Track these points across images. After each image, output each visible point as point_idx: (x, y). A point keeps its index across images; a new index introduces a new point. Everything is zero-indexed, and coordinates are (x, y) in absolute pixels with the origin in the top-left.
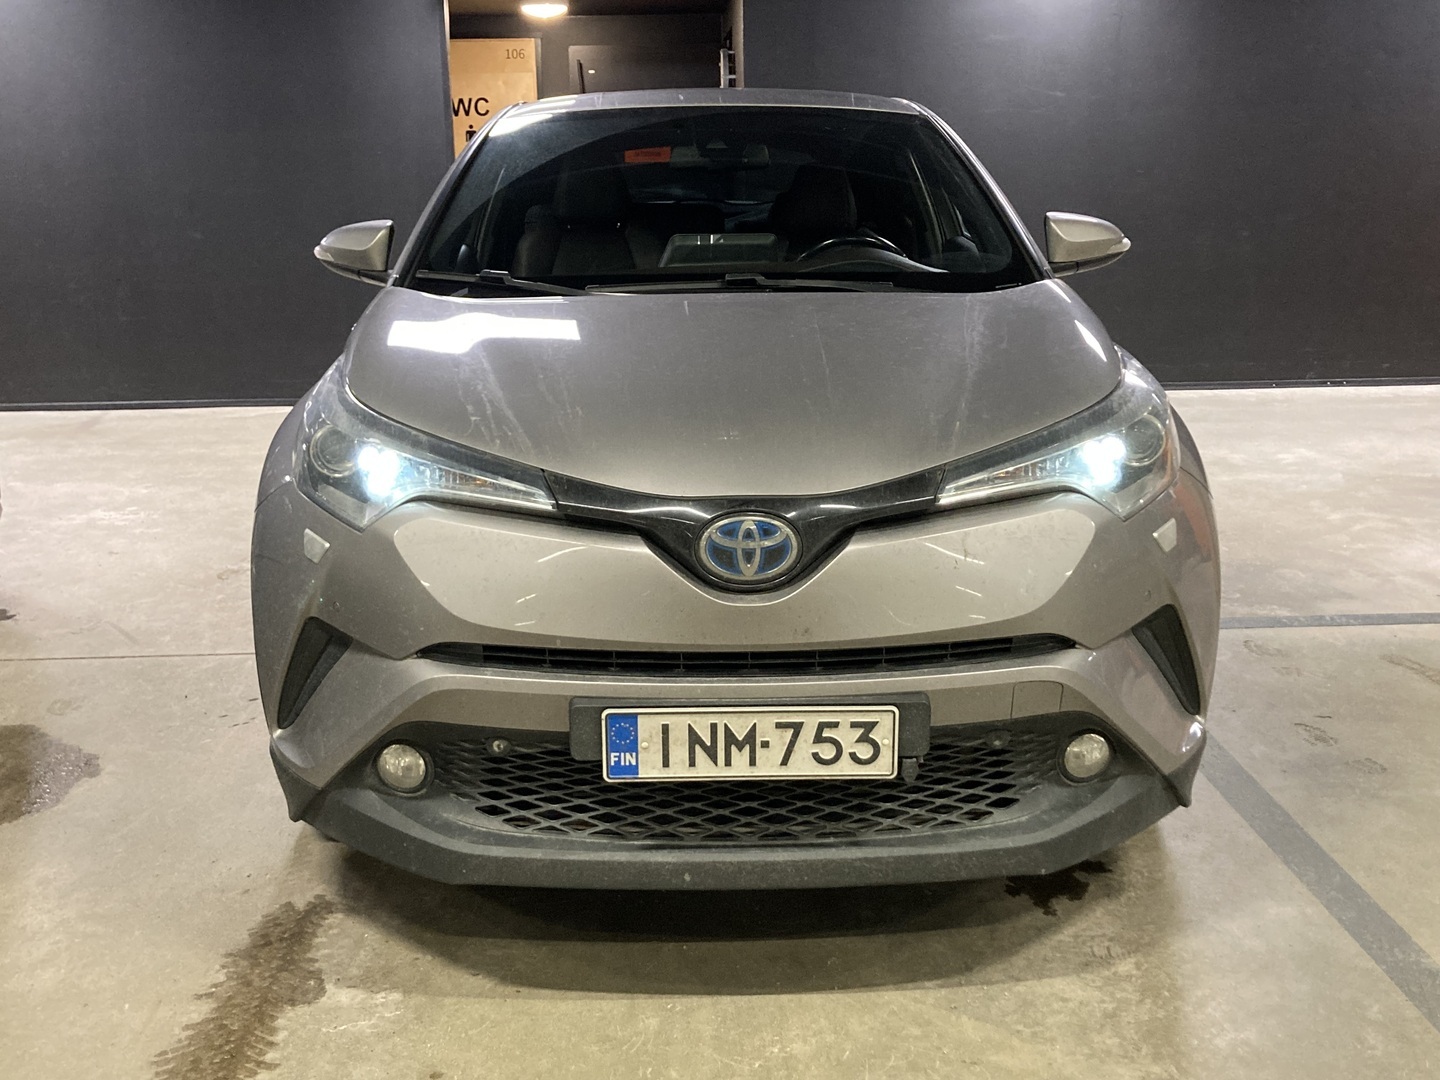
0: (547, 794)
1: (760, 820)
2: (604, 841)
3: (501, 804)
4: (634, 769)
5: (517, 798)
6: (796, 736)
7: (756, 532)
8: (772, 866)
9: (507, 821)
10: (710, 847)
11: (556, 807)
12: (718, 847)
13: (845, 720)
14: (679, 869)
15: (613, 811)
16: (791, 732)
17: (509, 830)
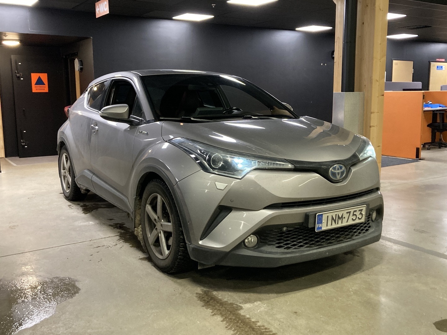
0: (292, 240)
1: (335, 238)
2: (308, 249)
3: (282, 245)
4: (321, 228)
5: (285, 243)
6: (350, 214)
7: (339, 168)
8: (342, 247)
9: (284, 248)
10: (329, 246)
11: (295, 243)
12: (331, 245)
13: (357, 210)
14: (326, 252)
15: (307, 241)
16: (349, 214)
17: (286, 251)
